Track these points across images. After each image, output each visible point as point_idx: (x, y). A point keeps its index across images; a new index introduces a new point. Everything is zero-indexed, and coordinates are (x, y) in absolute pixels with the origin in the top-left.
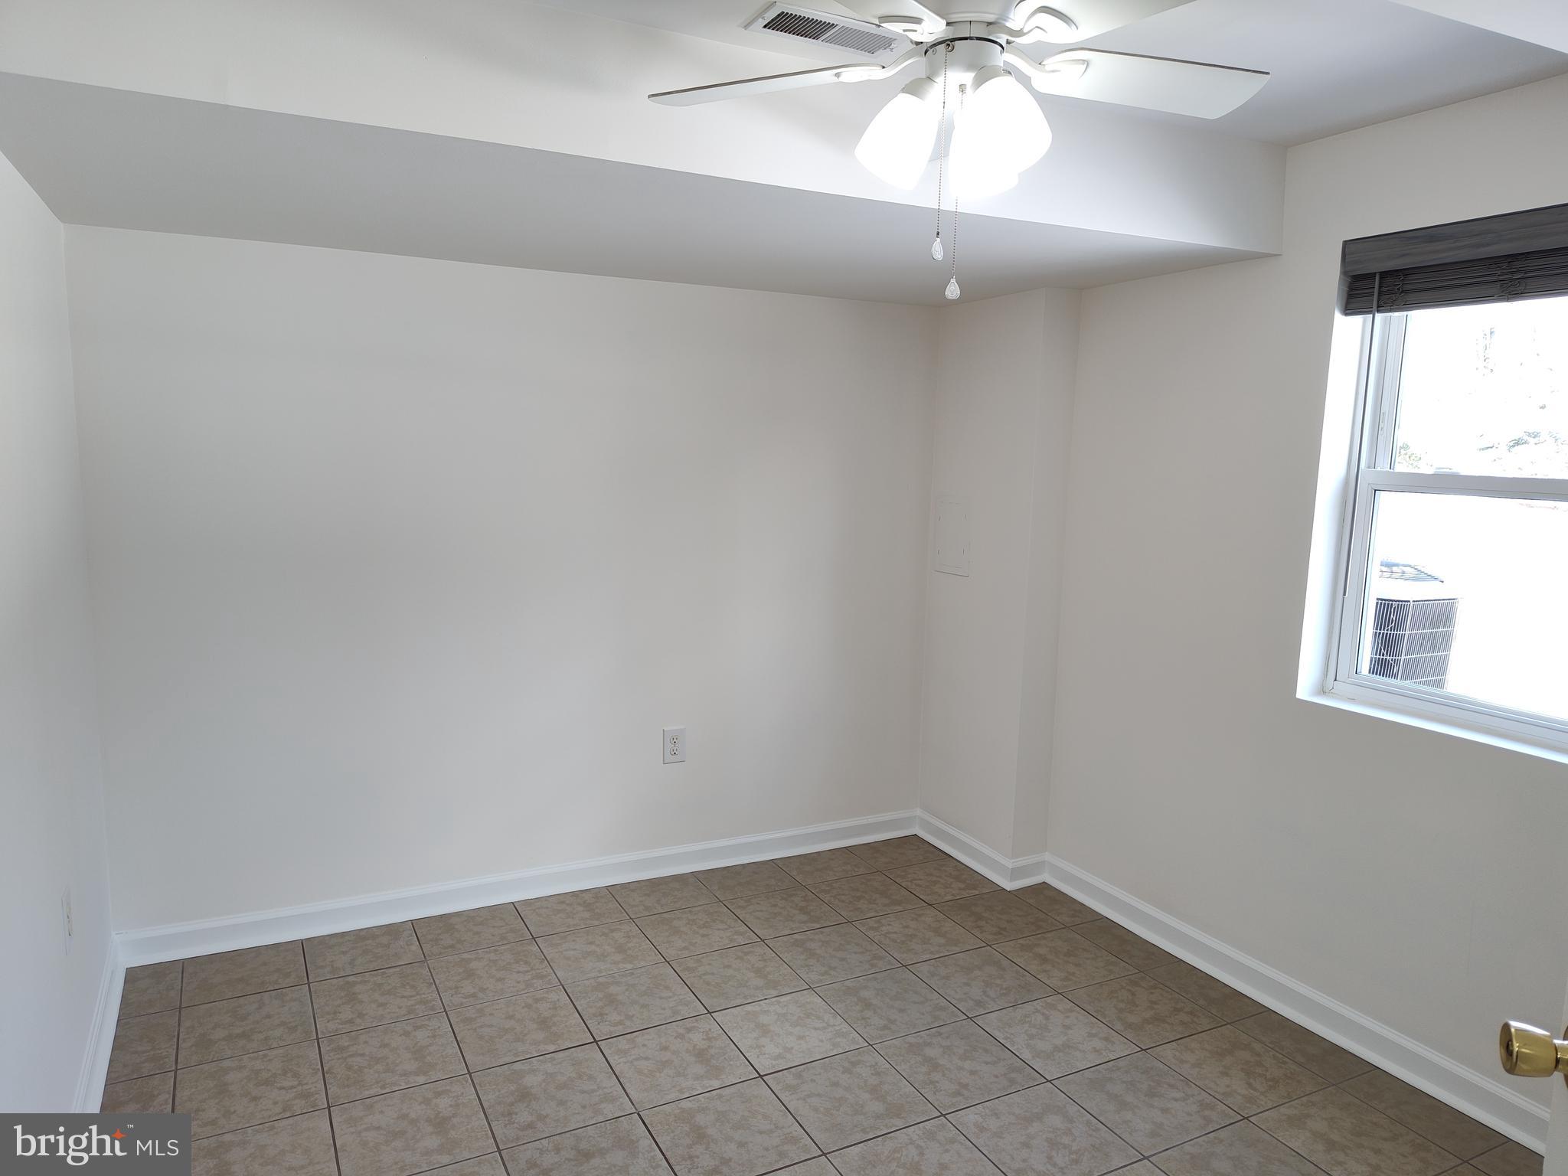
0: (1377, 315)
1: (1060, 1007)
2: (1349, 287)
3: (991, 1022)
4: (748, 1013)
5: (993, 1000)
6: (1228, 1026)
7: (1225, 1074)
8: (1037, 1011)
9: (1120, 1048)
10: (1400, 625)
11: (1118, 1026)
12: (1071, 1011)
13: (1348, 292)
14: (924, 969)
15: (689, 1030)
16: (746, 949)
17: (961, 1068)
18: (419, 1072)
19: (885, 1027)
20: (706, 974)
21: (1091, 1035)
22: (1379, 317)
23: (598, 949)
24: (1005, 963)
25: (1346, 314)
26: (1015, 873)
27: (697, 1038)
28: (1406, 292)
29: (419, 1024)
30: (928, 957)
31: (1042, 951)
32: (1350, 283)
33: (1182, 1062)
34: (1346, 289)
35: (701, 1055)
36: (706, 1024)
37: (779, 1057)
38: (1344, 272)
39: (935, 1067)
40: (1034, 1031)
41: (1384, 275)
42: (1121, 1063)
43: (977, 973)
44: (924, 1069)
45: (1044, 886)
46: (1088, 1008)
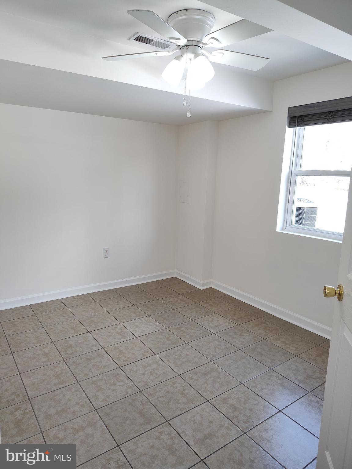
0: (297, 127)
1: (216, 316)
2: (290, 120)
3: (198, 321)
4: (132, 323)
5: (199, 316)
6: (260, 318)
7: (259, 329)
8: (210, 318)
9: (232, 325)
10: (302, 215)
11: (231, 320)
12: (219, 317)
13: (290, 122)
14: (180, 309)
15: (116, 328)
16: (129, 307)
17: (191, 332)
18: (37, 343)
19: (170, 324)
20: (119, 314)
21: (224, 322)
22: (298, 128)
23: (87, 310)
24: (201, 307)
25: (289, 128)
26: (203, 285)
27: (118, 330)
28: (304, 121)
29: (36, 331)
30: (180, 307)
31: (211, 304)
32: (290, 119)
33: (248, 327)
34: (289, 121)
35: (119, 334)
36: (120, 326)
37: (142, 332)
38: (289, 116)
39: (184, 332)
40: (209, 322)
41: (299, 117)
42: (232, 328)
43: (194, 310)
44: (181, 333)
45: (211, 288)
46: (223, 316)
